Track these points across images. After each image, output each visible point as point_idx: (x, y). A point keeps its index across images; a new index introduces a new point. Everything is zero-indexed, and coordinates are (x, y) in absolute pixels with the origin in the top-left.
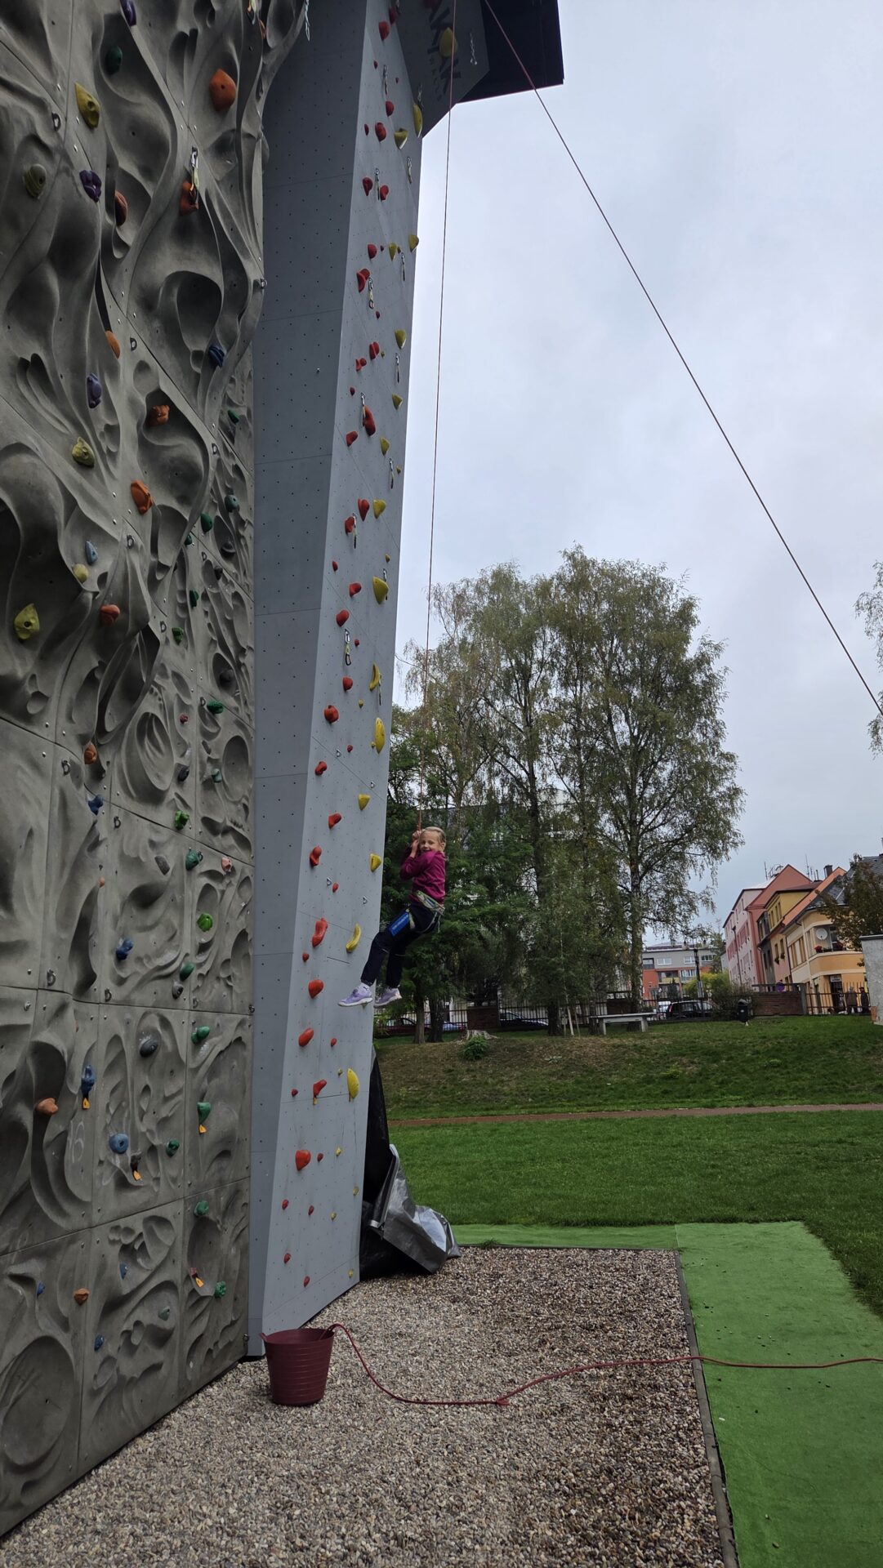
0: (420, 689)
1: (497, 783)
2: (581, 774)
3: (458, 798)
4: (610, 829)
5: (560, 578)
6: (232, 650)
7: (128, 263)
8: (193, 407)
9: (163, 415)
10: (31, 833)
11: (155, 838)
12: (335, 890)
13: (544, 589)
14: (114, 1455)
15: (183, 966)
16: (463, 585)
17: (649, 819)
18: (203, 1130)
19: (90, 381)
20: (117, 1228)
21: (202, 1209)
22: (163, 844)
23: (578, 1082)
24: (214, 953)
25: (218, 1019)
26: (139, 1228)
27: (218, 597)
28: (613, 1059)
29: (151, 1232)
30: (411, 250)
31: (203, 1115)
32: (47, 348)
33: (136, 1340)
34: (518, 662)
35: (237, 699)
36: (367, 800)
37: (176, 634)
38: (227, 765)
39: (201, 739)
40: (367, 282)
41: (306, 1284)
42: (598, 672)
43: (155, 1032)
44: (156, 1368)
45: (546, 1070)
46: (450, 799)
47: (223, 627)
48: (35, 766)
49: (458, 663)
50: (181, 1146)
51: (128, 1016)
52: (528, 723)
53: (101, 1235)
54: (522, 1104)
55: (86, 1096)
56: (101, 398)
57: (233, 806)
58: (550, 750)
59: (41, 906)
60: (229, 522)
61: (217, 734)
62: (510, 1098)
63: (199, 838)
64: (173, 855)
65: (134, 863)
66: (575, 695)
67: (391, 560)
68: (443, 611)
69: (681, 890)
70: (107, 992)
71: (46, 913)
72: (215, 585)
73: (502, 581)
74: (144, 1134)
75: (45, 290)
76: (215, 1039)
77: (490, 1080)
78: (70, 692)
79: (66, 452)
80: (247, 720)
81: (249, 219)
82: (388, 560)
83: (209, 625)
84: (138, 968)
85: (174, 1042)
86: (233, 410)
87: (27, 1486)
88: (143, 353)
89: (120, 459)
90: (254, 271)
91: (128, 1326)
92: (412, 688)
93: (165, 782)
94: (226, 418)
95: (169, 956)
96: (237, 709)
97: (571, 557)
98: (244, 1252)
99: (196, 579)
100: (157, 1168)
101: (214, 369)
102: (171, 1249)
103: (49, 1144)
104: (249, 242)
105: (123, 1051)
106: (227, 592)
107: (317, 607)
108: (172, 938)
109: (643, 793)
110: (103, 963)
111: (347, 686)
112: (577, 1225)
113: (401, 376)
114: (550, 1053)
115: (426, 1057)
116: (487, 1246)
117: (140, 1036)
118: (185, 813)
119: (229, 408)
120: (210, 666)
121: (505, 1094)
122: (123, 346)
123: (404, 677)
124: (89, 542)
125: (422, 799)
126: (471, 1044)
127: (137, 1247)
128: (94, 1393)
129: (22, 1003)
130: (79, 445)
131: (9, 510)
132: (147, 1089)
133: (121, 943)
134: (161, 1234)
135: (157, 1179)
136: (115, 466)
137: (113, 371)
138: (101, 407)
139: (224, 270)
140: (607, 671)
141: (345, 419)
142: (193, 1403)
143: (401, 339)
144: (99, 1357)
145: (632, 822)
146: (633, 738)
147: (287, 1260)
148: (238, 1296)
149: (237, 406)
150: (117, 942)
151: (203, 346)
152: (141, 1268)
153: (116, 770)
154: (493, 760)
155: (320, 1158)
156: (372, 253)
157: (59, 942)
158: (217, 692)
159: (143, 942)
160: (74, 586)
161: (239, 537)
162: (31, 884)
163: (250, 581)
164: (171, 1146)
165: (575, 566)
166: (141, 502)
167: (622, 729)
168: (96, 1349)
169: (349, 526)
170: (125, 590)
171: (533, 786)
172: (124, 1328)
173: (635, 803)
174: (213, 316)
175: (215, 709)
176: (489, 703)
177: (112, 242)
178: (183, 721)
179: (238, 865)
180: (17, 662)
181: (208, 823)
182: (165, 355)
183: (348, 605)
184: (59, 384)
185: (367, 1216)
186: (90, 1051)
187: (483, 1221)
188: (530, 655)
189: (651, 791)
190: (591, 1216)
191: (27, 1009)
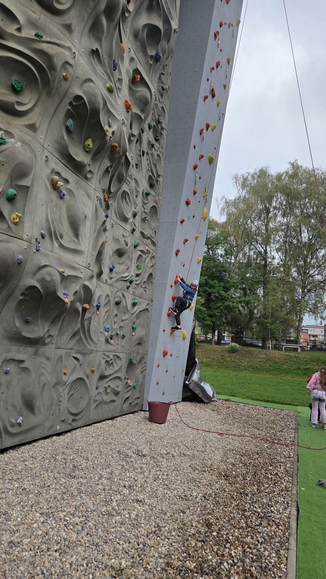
0: (225, 214)
1: (252, 253)
2: (286, 253)
3: (236, 258)
4: (295, 274)
5: (287, 173)
6: (155, 175)
7: (130, 19)
8: (148, 77)
9: (138, 78)
10: (86, 217)
11: (124, 234)
12: (184, 266)
13: (279, 177)
14: (99, 422)
15: (131, 279)
16: (246, 175)
17: (312, 272)
18: (134, 334)
19: (114, 61)
20: (105, 354)
21: (131, 358)
22: (127, 237)
23: (270, 366)
24: (141, 278)
25: (141, 300)
26: (112, 357)
27: (152, 154)
28: (285, 359)
29: (115, 360)
30: (237, 26)
31: (134, 329)
32: (101, 46)
33: (109, 390)
34: (265, 206)
35: (156, 193)
36: (198, 237)
37: (137, 165)
38: (150, 216)
39: (142, 204)
40: (218, 37)
41: (163, 394)
42: (298, 212)
43: (121, 297)
44: (113, 401)
45: (259, 360)
46: (233, 258)
47: (153, 166)
48: (88, 196)
49: (242, 206)
50: (126, 337)
51: (112, 290)
52: (267, 231)
53: (100, 354)
54: (247, 370)
55: (98, 310)
56: (117, 67)
57: (151, 230)
58: (274, 241)
59: (88, 241)
60: (158, 128)
61: (148, 203)
62: (244, 368)
63: (139, 238)
64: (131, 241)
65: (117, 240)
66: (287, 220)
67: (217, 149)
68: (238, 184)
69: (322, 301)
70: (106, 280)
71: (89, 244)
72: (151, 150)
73: (263, 173)
74: (115, 329)
75: (102, 25)
76: (139, 306)
77: (237, 361)
78: (100, 173)
79: (105, 86)
80: (158, 201)
81: (174, 5)
82: (215, 148)
83: (148, 164)
84: (116, 275)
85: (126, 303)
86: (164, 86)
87: (74, 420)
88: (132, 54)
89: (122, 91)
90: (175, 25)
91: (106, 385)
92: (222, 214)
93: (129, 215)
94: (160, 88)
95: (126, 274)
96: (155, 196)
97: (292, 164)
98: (144, 377)
99: (145, 146)
100: (118, 341)
101: (157, 63)
102: (121, 367)
103: (86, 320)
104: (173, 14)
105: (110, 300)
106: (155, 154)
107: (187, 161)
108: (128, 269)
109: (311, 261)
110: (106, 270)
111: (195, 193)
112: (261, 401)
113: (228, 76)
114: (260, 355)
115: (214, 350)
116: (227, 400)
117: (115, 298)
118: (135, 228)
119: (162, 85)
120: (147, 179)
121: (242, 366)
122: (126, 50)
123: (220, 209)
124: (110, 119)
125: (222, 256)
126: (231, 347)
127: (110, 362)
128: (95, 401)
129: (80, 270)
130: (109, 83)
131: (85, 102)
132: (116, 315)
133: (111, 266)
134: (118, 361)
135: (118, 344)
136: (120, 94)
137: (122, 59)
138: (117, 70)
139: (164, 24)
140: (302, 212)
141: (204, 90)
142: (124, 417)
143: (229, 62)
144: (97, 392)
145: (305, 273)
146: (309, 239)
147: (157, 384)
148: (141, 391)
149: (165, 84)
150: (110, 265)
151: (153, 53)
152: (111, 369)
153: (113, 208)
154: (251, 244)
155: (171, 355)
156: (221, 25)
157: (92, 255)
158: (149, 188)
159: (119, 268)
160: (104, 133)
161: (161, 134)
162: (85, 234)
163: (164, 151)
164: (123, 335)
165: (293, 168)
166: (128, 108)
167: (305, 236)
168: (96, 389)
169: (201, 132)
170: (120, 139)
171: (266, 255)
172: (105, 386)
173: (307, 265)
174: (158, 42)
175: (147, 194)
176: (252, 222)
177: (125, 10)
178: (136, 196)
179: (151, 251)
180: (85, 157)
181: (142, 233)
182: (140, 55)
183: (198, 162)
184: (104, 60)
185: (185, 380)
186: (100, 296)
187: (227, 395)
188: (271, 204)
189: (314, 261)
190: (266, 399)
191: (82, 272)
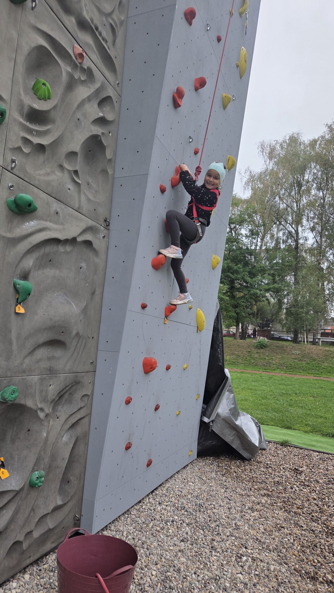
3: (262, 240)
5: (323, 137)
13: (313, 143)
16: (274, 143)
18: (21, 310)
21: (7, 396)
23: (308, 364)
24: (53, 133)
28: (325, 356)
31: (21, 294)
34: (297, 180)
41: (148, 465)
45: (293, 357)
52: (299, 209)
54: (281, 369)
58: (308, 218)
62: (275, 366)
66: (323, 194)
68: (264, 154)
73: (294, 140)
77: (267, 358)
92: (247, 188)
97: (330, 127)
114: (296, 350)
115: (239, 345)
116: (284, 444)
121: (273, 364)
126: (259, 342)
147: (127, 448)
154: (280, 223)
155: (167, 368)
165: (331, 132)
171: (297, 236)
185: (203, 415)
188: (303, 177)
